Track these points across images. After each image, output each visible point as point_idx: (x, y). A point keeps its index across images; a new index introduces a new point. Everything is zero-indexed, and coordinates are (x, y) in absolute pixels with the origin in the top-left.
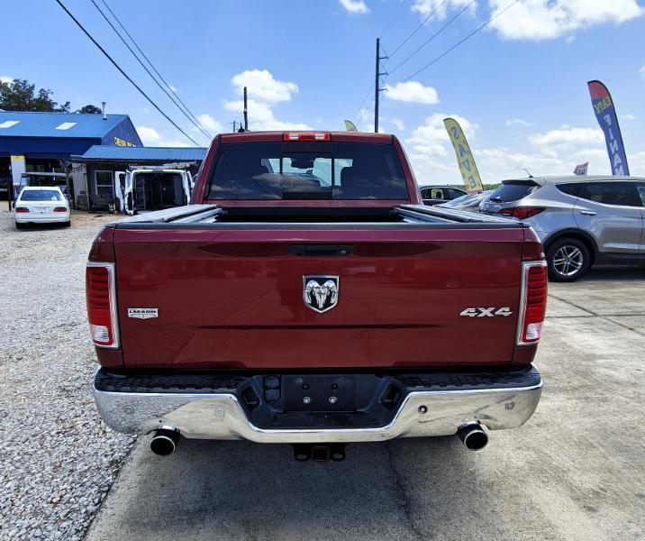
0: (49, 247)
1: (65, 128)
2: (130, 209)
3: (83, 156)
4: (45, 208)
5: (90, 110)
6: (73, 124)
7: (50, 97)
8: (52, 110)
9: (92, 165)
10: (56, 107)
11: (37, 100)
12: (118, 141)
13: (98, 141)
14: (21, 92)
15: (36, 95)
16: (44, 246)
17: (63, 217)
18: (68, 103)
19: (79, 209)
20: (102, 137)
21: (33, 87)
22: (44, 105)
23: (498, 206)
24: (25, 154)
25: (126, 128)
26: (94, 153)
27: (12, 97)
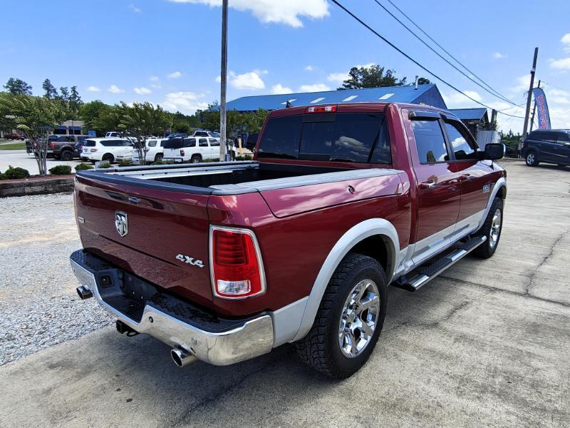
6: (392, 95)
7: (393, 75)
8: (394, 85)
10: (396, 82)
11: (385, 79)
14: (374, 74)
15: (384, 75)
18: (405, 78)
21: (382, 70)
22: (389, 82)
27: (368, 78)
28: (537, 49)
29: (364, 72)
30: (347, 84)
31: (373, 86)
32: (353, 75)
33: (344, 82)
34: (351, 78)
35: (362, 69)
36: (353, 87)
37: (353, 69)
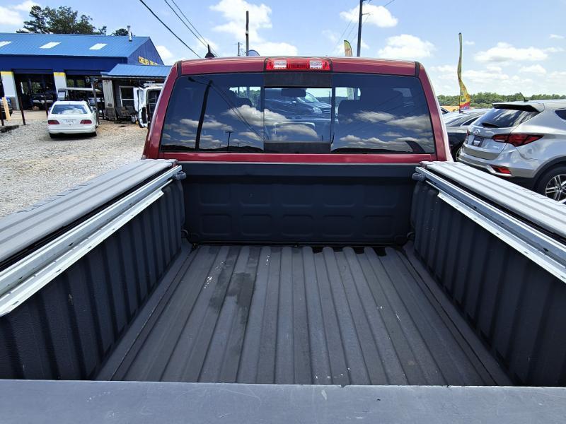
0: (72, 158)
1: (97, 48)
2: (144, 122)
3: (109, 74)
4: (72, 121)
5: (122, 33)
6: (104, 45)
7: (90, 23)
8: (91, 33)
9: (117, 82)
10: (95, 31)
11: (79, 25)
12: (142, 60)
13: (123, 60)
14: (66, 18)
15: (78, 20)
16: (68, 157)
17: (88, 128)
18: (104, 28)
19: (107, 119)
20: (127, 56)
21: (76, 13)
22: (85, 29)
23: (490, 132)
24: (65, 71)
25: (148, 49)
26: (119, 70)
27: (59, 22)
28: (247, 13)
29: (50, 13)
30: (30, 26)
31: (65, 32)
32: (36, 16)
33: (26, 22)
34: (34, 19)
35: (46, 9)
36: (39, 30)
37: (35, 8)
